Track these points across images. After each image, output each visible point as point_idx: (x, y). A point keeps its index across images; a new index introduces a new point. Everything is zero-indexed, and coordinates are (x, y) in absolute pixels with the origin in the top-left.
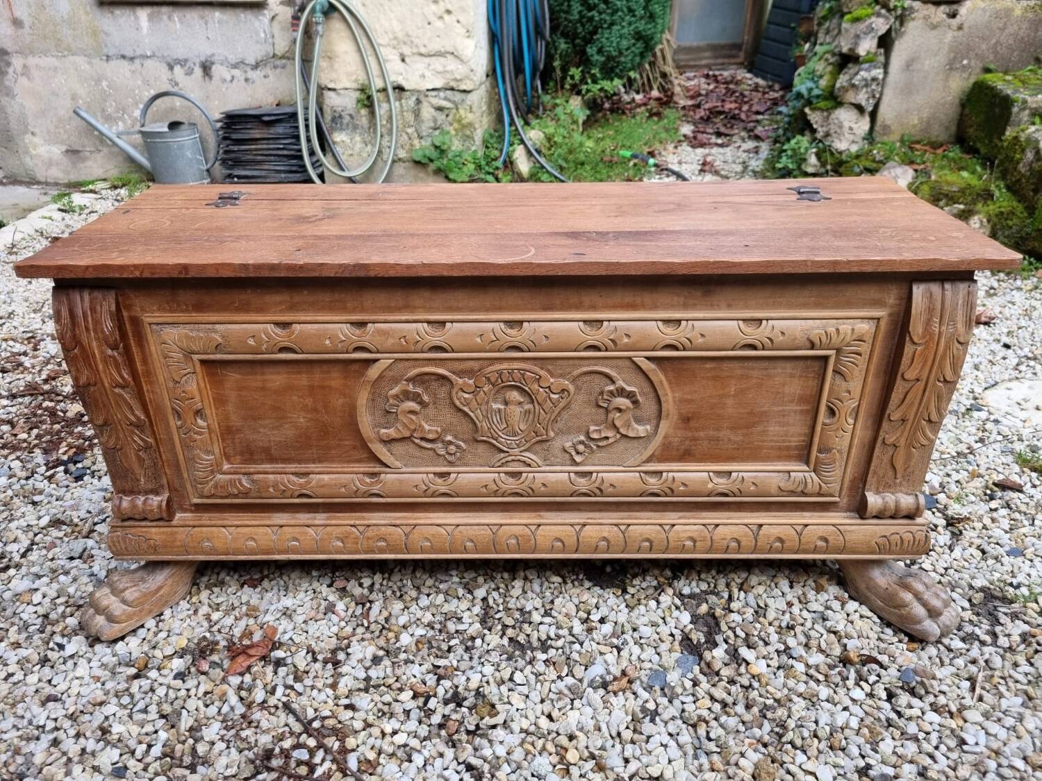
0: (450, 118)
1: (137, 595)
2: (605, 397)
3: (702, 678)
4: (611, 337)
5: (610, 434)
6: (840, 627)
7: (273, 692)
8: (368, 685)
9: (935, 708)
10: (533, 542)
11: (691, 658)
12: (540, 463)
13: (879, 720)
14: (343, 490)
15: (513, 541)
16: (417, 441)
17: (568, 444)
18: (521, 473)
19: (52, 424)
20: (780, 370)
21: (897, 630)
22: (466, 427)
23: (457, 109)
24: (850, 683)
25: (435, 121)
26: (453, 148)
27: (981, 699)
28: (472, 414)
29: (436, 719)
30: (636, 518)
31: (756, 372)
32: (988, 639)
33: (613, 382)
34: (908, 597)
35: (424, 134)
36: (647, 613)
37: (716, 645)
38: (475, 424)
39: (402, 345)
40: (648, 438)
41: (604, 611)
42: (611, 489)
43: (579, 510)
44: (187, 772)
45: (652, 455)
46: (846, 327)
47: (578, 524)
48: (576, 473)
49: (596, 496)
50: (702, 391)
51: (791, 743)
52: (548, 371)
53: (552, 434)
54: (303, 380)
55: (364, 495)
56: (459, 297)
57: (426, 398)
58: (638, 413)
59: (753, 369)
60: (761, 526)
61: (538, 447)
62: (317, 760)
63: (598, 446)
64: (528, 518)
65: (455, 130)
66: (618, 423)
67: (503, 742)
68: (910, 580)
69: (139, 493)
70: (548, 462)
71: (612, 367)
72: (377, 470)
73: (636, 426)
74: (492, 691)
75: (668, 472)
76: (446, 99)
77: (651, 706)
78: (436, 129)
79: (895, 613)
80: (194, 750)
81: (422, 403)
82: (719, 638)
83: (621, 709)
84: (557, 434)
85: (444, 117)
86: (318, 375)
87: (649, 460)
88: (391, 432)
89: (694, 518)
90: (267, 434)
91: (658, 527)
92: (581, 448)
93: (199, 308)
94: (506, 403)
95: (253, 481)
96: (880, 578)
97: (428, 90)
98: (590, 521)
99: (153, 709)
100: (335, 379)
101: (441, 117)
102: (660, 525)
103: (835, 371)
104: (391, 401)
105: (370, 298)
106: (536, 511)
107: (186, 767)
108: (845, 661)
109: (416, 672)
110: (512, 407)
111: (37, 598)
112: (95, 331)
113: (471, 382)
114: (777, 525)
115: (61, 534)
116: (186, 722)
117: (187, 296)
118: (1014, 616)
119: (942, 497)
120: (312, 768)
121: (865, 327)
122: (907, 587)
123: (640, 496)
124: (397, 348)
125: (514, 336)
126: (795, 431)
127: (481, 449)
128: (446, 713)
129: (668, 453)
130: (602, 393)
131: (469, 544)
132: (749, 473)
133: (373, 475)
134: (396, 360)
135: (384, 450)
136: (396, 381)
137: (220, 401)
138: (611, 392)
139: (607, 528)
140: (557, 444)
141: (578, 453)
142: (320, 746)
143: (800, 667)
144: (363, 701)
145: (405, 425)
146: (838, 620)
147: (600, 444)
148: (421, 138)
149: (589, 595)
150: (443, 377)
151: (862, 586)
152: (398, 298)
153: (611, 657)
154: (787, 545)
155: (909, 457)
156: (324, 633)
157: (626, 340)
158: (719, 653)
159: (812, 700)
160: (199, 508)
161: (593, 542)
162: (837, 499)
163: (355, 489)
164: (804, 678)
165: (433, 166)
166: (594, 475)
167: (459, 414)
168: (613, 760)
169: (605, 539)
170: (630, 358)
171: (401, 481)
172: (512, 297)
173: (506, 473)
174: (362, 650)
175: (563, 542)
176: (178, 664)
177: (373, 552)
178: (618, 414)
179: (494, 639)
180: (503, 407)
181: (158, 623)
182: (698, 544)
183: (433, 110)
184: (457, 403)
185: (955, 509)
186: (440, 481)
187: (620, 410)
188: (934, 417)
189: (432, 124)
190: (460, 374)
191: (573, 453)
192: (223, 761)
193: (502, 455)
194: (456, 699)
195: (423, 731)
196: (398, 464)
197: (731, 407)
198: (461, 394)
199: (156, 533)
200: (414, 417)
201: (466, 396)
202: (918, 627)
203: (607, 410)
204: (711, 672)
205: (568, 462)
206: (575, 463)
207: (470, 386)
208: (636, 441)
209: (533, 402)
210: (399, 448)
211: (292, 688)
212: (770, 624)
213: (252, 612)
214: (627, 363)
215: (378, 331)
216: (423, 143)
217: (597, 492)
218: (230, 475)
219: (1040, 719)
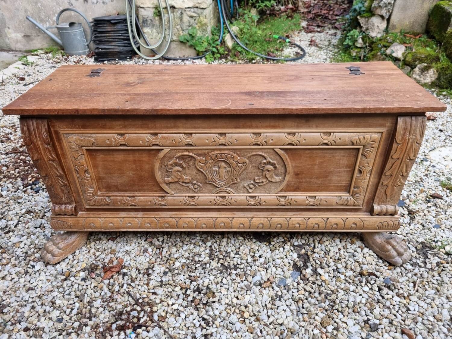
0: (196, 21)
1: (64, 245)
2: (262, 165)
3: (301, 281)
4: (265, 140)
5: (264, 180)
6: (360, 260)
7: (122, 287)
8: (162, 284)
9: (398, 295)
10: (231, 225)
11: (297, 273)
12: (234, 192)
13: (374, 300)
14: (150, 203)
15: (223, 224)
16: (180, 183)
17: (246, 185)
18: (226, 196)
19: (25, 166)
20: (338, 154)
21: (384, 261)
22: (202, 178)
23: (199, 17)
24: (363, 284)
25: (189, 22)
26: (198, 35)
27: (417, 291)
28: (204, 172)
29: (190, 299)
30: (275, 215)
31: (328, 155)
32: (422, 265)
33: (265, 159)
34: (389, 247)
35: (185, 28)
36: (279, 253)
37: (308, 267)
38: (205, 176)
39: (173, 143)
40: (281, 182)
41: (261, 252)
42: (264, 203)
43: (251, 211)
44: (88, 320)
45: (282, 189)
46: (367, 136)
47: (250, 217)
48: (249, 196)
49: (258, 206)
50: (304, 162)
51: (337, 309)
52: (237, 154)
53: (239, 180)
54: (131, 157)
55: (159, 205)
56: (198, 122)
57: (184, 165)
58: (276, 172)
59: (326, 153)
60: (328, 218)
61: (233, 186)
62: (141, 316)
63: (259, 185)
64: (229, 215)
65: (199, 27)
66: (267, 176)
67: (218, 309)
68: (391, 240)
69: (63, 204)
70: (237, 192)
71: (265, 153)
72: (163, 195)
73: (275, 177)
74: (213, 287)
75: (289, 196)
76: (194, 12)
77: (280, 293)
78: (190, 26)
79: (383, 254)
80: (90, 311)
81: (182, 167)
82: (309, 264)
83: (266, 295)
84: (241, 180)
85: (193, 21)
86: (137, 155)
87: (281, 191)
88: (170, 179)
89: (299, 215)
90: (116, 180)
91: (284, 219)
92: (252, 186)
93: (84, 127)
94: (219, 168)
95: (111, 200)
96: (379, 239)
97: (186, 8)
98: (255, 216)
99: (73, 293)
100: (145, 157)
101: (192, 21)
102: (285, 218)
103: (363, 155)
104: (169, 166)
105: (159, 123)
106: (232, 212)
107: (87, 318)
108: (361, 274)
109: (182, 278)
110: (222, 169)
111: (22, 245)
112: (39, 137)
113: (204, 158)
114: (335, 218)
115: (31, 217)
116: (87, 299)
117: (79, 122)
118: (434, 255)
119: (407, 201)
120: (139, 319)
121: (376, 136)
122: (389, 243)
123: (277, 206)
124: (171, 145)
125: (222, 140)
126: (344, 179)
127: (208, 186)
128: (194, 296)
129: (289, 188)
130: (261, 163)
131: (204, 225)
132: (324, 196)
133: (162, 197)
134: (171, 149)
135: (167, 187)
136: (171, 158)
137: (95, 166)
138: (265, 163)
139: (262, 219)
140: (241, 184)
141: (250, 188)
142: (142, 310)
143: (342, 277)
144: (160, 291)
145: (175, 177)
146: (359, 257)
147: (260, 185)
148: (183, 30)
149: (255, 245)
150: (192, 157)
151: (370, 242)
152: (171, 123)
153: (263, 273)
154: (339, 226)
155: (393, 190)
156: (143, 261)
157: (271, 141)
158: (309, 271)
159: (347, 291)
160: (88, 210)
161: (257, 225)
162: (361, 207)
163: (155, 203)
164: (344, 281)
165: (188, 44)
166: (257, 197)
167: (199, 172)
168: (263, 316)
169: (261, 223)
170: (273, 149)
171: (174, 200)
172: (221, 123)
173: (219, 196)
174: (159, 269)
175: (244, 225)
176: (82, 274)
177: (163, 228)
178: (268, 172)
179: (214, 264)
180: (218, 169)
181: (73, 256)
182: (301, 226)
183: (188, 17)
184: (198, 167)
185: (413, 207)
186: (191, 199)
187: (268, 171)
188: (405, 174)
189: (188, 24)
190: (199, 155)
191: (248, 188)
192: (102, 316)
193: (218, 189)
194: (199, 290)
195: (185, 304)
196: (173, 192)
197: (316, 169)
198: (199, 163)
199: (71, 220)
200: (179, 173)
201: (202, 164)
202: (393, 260)
203: (263, 171)
204: (305, 279)
205: (246, 192)
206: (249, 192)
207: (203, 160)
208: (275, 184)
209: (231, 167)
210: (173, 186)
211: (130, 285)
212: (331, 258)
213: (113, 252)
214: (272, 151)
215: (163, 137)
216: (184, 33)
217: (258, 204)
218: (101, 197)
219: (442, 300)
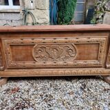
3: (84, 92)
4: (69, 41)
5: (69, 56)
6: (104, 86)
7: (19, 96)
10: (58, 73)
11: (82, 90)
15: (55, 73)
20: (93, 45)
24: (106, 93)
29: (44, 99)
33: (69, 48)
37: (85, 88)
40: (74, 56)
42: (69, 65)
43: (65, 68)
44: (5, 107)
47: (64, 70)
48: (64, 62)
49: (67, 66)
52: (60, 46)
54: (24, 48)
56: (47, 35)
58: (73, 52)
60: (91, 70)
62: (25, 104)
63: (67, 58)
71: (69, 45)
72: (35, 62)
73: (72, 54)
75: (77, 62)
77: (76, 96)
80: (6, 104)
81: (41, 51)
83: (72, 97)
84: (61, 56)
87: (75, 60)
88: (37, 56)
90: (19, 57)
92: (65, 58)
94: (54, 51)
95: (17, 64)
97: (42, 23)
98: (66, 70)
100: (29, 48)
102: (76, 70)
103: (101, 45)
104: (37, 51)
108: (105, 90)
116: (5, 100)
121: (105, 39)
124: (38, 43)
125: (55, 41)
126: (95, 55)
127: (50, 58)
129: (77, 59)
132: (89, 62)
135: (36, 59)
136: (38, 48)
137: (12, 51)
140: (61, 58)
142: (26, 102)
143: (98, 91)
149: (66, 82)
150: (45, 47)
154: (95, 73)
157: (71, 41)
159: (101, 95)
161: (67, 73)
162: (102, 66)
167: (47, 53)
173: (54, 62)
174: (32, 90)
175: (62, 73)
176: (4, 92)
178: (70, 53)
179: (52, 88)
182: (82, 73)
186: (44, 63)
190: (47, 47)
192: (10, 105)
194: (47, 96)
195: (42, 100)
196: (38, 61)
197: (86, 52)
198: (47, 50)
200: (40, 54)
203: (68, 52)
209: (58, 51)
210: (38, 59)
212: (93, 86)
214: (71, 44)
215: (36, 40)
218: (13, 63)
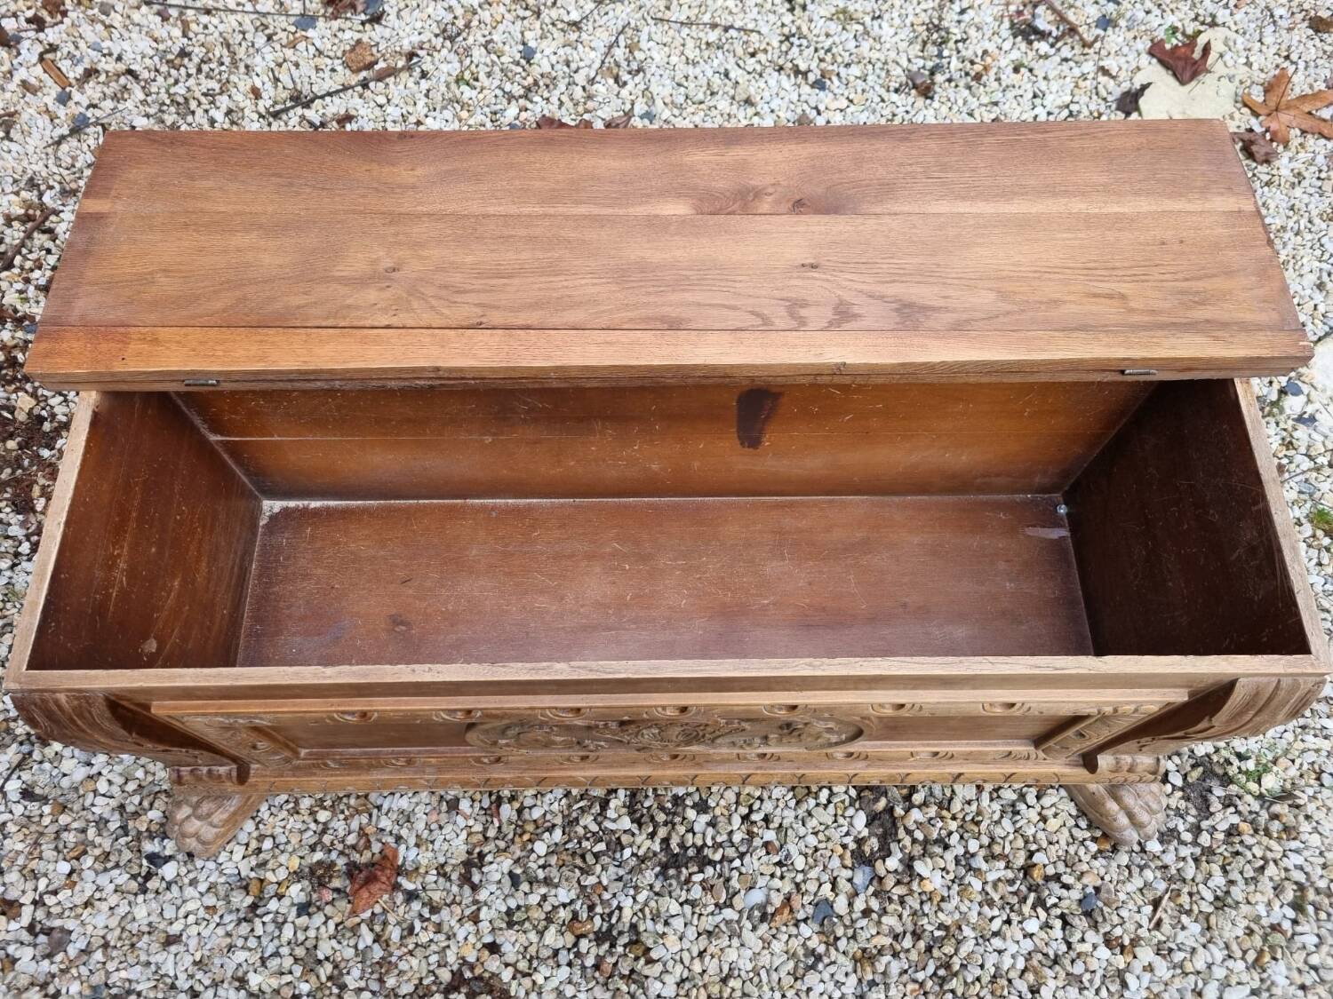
1: (225, 816)
7: (409, 927)
8: (511, 921)
9: (1108, 943)
13: (1046, 955)
21: (1092, 824)
24: (1026, 909)
27: (1158, 925)
29: (590, 962)
30: (815, 768)
32: (1187, 837)
34: (1114, 807)
37: (889, 854)
41: (768, 807)
47: (746, 774)
60: (964, 773)
67: (659, 996)
68: (1123, 792)
69: (200, 766)
73: (827, 736)
75: (861, 752)
77: (814, 944)
79: (1095, 815)
82: (894, 847)
91: (841, 774)
95: (341, 764)
98: (758, 771)
102: (844, 773)
118: (1228, 803)
122: (1117, 799)
128: (601, 954)
139: (779, 775)
143: (977, 884)
144: (511, 943)
146: (1029, 819)
158: (892, 865)
164: (979, 898)
166: (769, 755)
176: (296, 892)
195: (576, 977)
202: (1117, 834)
204: (882, 891)
211: (429, 920)
212: (954, 818)
218: (311, 760)
219: (1212, 954)
